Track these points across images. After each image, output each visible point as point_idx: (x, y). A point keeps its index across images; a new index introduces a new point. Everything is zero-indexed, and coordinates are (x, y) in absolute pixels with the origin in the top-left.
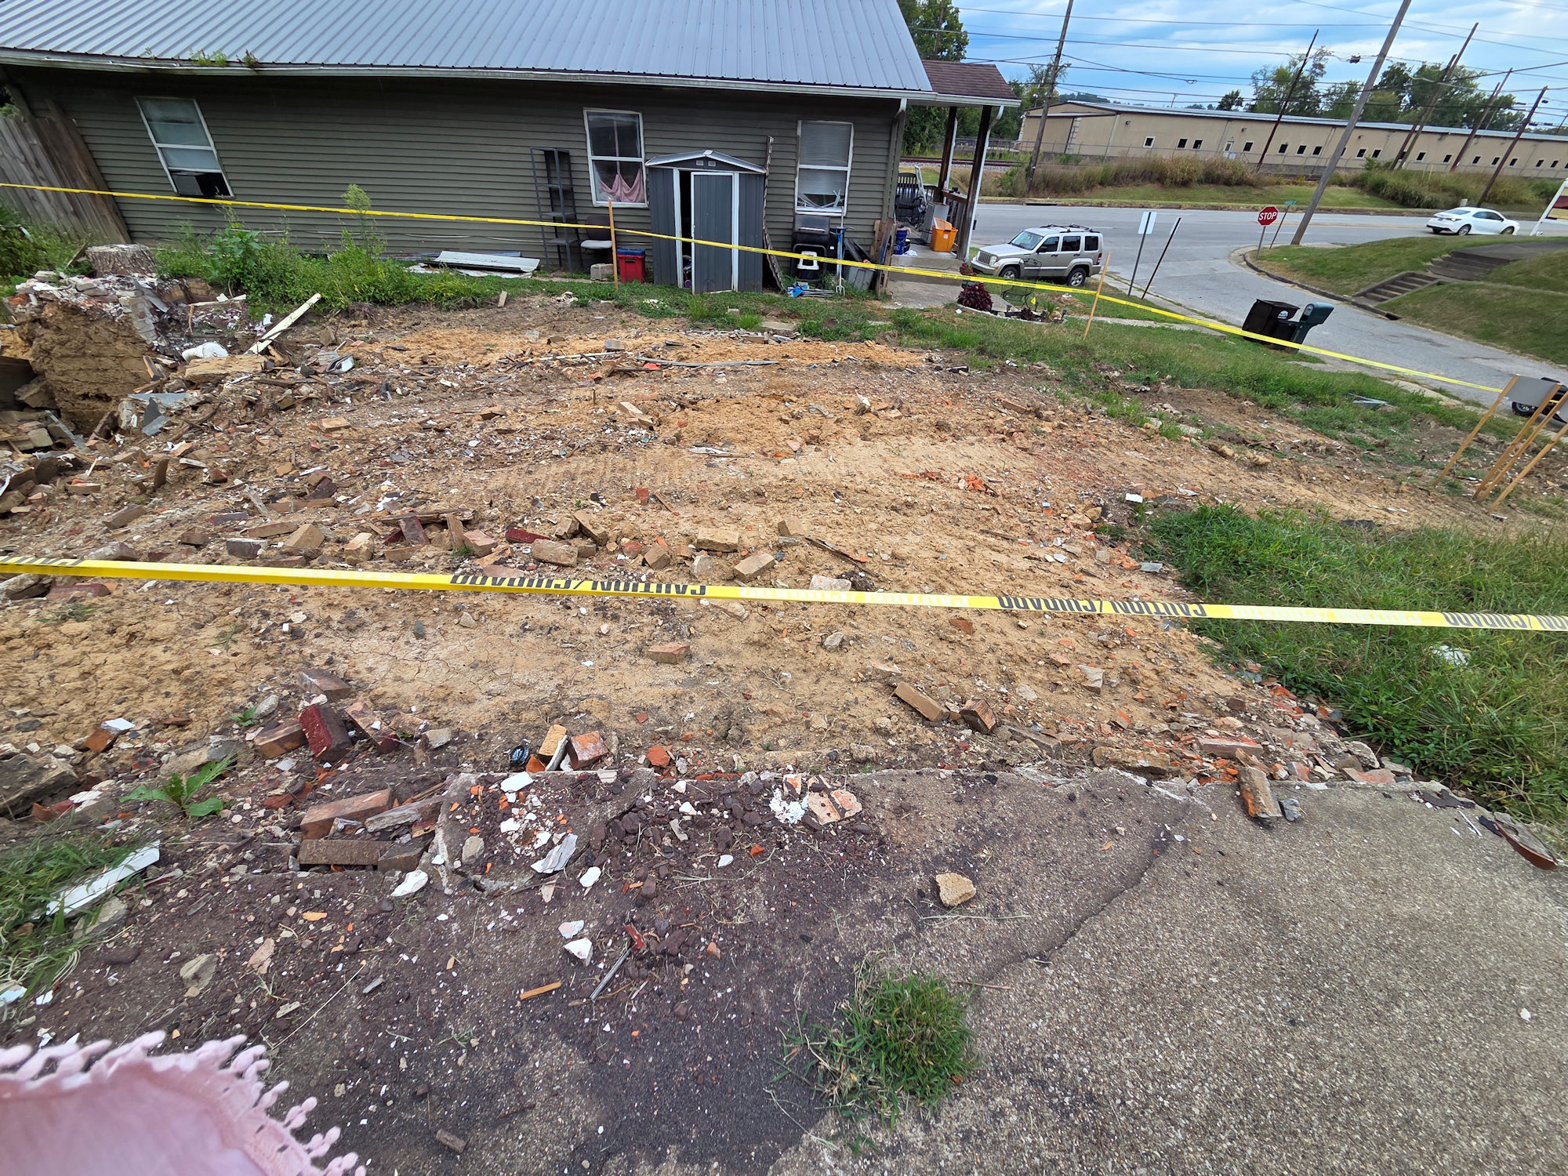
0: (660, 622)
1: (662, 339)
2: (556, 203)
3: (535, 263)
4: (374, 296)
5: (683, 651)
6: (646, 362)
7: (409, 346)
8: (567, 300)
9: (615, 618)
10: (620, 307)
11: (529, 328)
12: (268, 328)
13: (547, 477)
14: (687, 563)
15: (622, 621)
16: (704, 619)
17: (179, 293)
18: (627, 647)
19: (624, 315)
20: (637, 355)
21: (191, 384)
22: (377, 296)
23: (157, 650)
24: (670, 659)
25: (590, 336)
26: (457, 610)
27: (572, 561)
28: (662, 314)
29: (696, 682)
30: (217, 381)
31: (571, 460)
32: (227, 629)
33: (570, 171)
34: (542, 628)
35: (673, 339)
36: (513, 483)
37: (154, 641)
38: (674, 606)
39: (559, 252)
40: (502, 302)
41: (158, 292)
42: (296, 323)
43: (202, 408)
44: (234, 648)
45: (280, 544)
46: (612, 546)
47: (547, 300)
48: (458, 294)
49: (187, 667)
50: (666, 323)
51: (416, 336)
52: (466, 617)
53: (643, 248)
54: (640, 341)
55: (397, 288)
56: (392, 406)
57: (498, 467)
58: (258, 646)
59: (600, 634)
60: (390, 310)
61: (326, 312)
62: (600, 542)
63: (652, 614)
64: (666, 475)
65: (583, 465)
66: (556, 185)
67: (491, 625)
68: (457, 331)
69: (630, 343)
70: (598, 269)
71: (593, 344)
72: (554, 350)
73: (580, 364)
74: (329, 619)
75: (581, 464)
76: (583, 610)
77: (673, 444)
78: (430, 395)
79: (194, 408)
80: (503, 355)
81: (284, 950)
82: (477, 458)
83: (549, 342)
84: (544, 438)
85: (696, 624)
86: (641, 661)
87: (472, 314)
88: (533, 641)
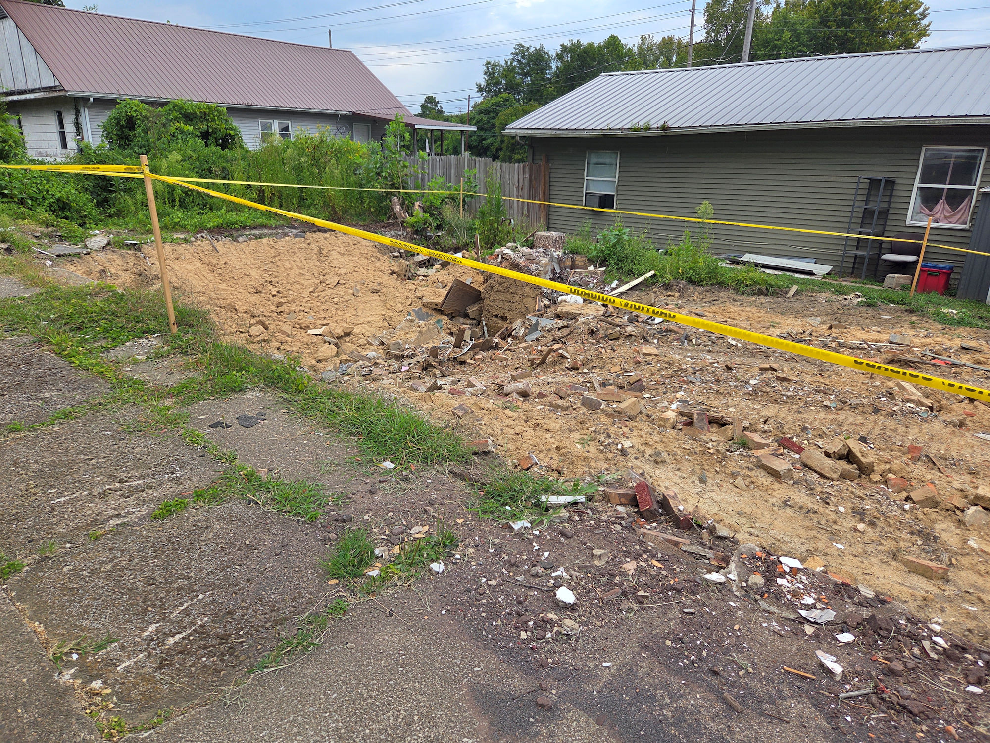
0: (920, 543)
1: (957, 343)
2: (867, 221)
3: (825, 269)
4: (690, 278)
5: (940, 571)
6: (934, 358)
7: (706, 313)
8: (854, 299)
9: (872, 524)
10: (911, 311)
11: (811, 315)
12: (613, 290)
13: (815, 419)
14: (958, 512)
15: (878, 529)
16: (970, 558)
17: (569, 263)
18: (880, 548)
19: (914, 318)
20: (925, 351)
21: (558, 316)
22: (693, 278)
23: (548, 436)
24: (926, 573)
25: (874, 328)
26: (733, 475)
27: (835, 476)
28: (961, 323)
29: (949, 600)
30: (574, 317)
31: (840, 412)
32: (585, 437)
33: (891, 196)
34: (801, 508)
35: (972, 344)
36: (783, 415)
37: (548, 430)
38: (937, 535)
39: (854, 263)
40: (791, 293)
42: (632, 288)
43: (562, 330)
44: (587, 448)
45: (615, 406)
46: (876, 477)
47: (833, 297)
48: (756, 283)
49: (564, 448)
50: (962, 331)
51: (714, 308)
52: (739, 481)
53: (952, 265)
54: (928, 340)
55: (709, 273)
56: (687, 350)
57: (771, 402)
58: (602, 452)
59: (856, 530)
60: (699, 289)
61: (653, 284)
62: (865, 470)
63: (912, 533)
64: (943, 447)
65: (851, 419)
66: (872, 206)
67: (758, 493)
68: (748, 309)
69: (917, 341)
70: (894, 279)
71: (875, 336)
72: (834, 335)
73: (858, 348)
74: (644, 452)
75: (848, 417)
76: (842, 509)
77: (955, 426)
78: (716, 348)
79: (559, 329)
80: (784, 331)
81: (640, 570)
82: (755, 392)
83: (830, 328)
84: (816, 391)
85: (959, 558)
86: (894, 563)
87: (762, 299)
88: (792, 514)
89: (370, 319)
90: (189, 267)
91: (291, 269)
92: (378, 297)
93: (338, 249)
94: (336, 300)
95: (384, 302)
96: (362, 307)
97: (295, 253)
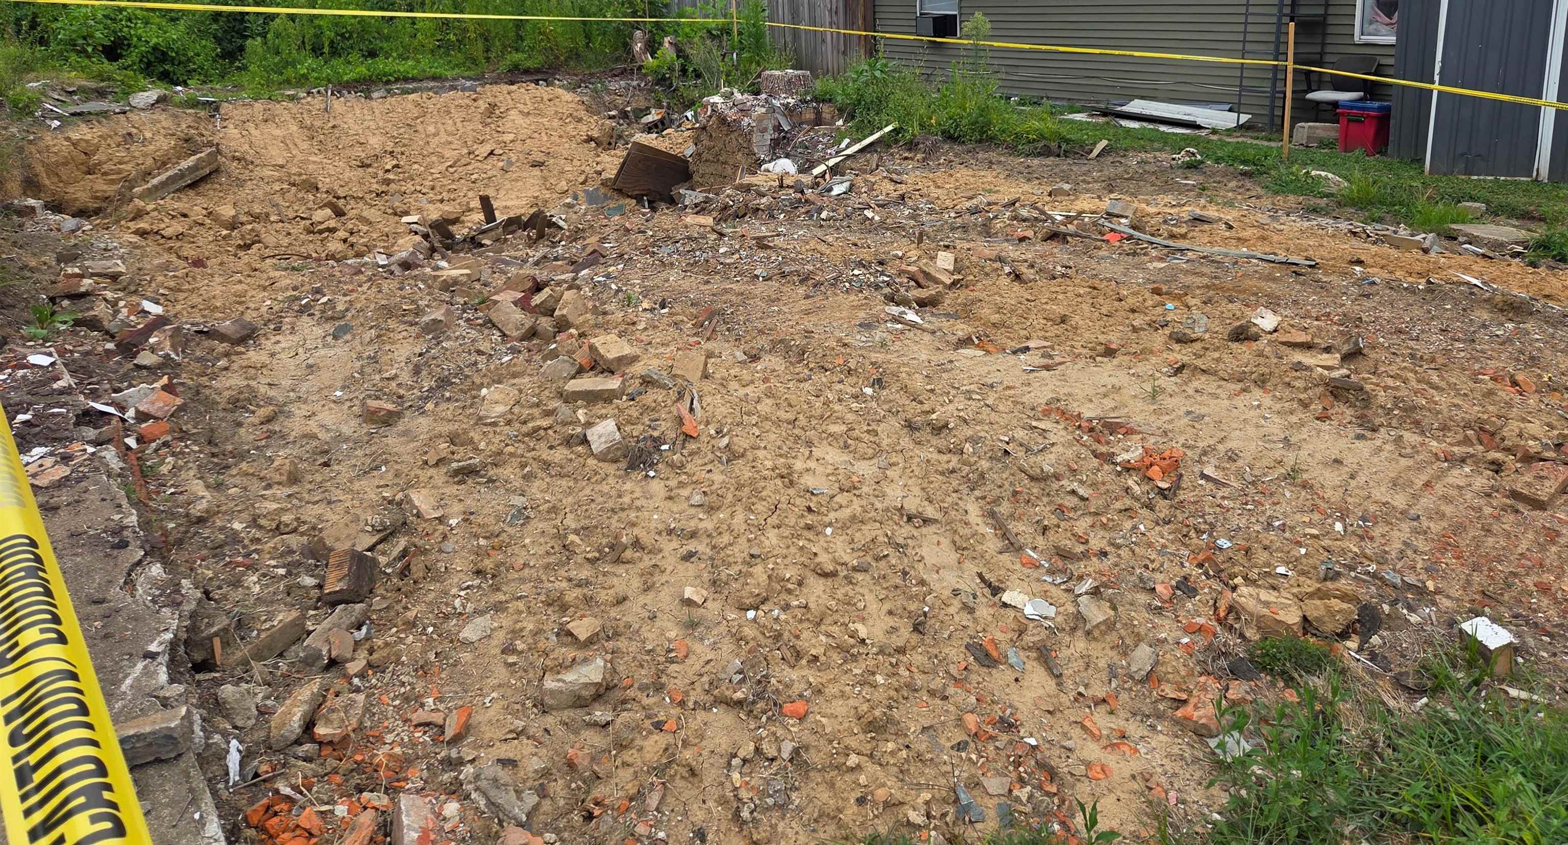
3: (1237, 120)
4: (948, 131)
8: (1183, 158)
12: (839, 151)
22: (951, 130)
40: (1096, 152)
41: (789, 111)
42: (861, 151)
47: (1162, 157)
60: (956, 148)
70: (1304, 130)
83: (1049, 195)
89: (509, 203)
90: (277, 132)
91: (435, 135)
92: (539, 173)
93: (521, 107)
94: (473, 177)
95: (545, 179)
96: (509, 186)
97: (449, 112)
